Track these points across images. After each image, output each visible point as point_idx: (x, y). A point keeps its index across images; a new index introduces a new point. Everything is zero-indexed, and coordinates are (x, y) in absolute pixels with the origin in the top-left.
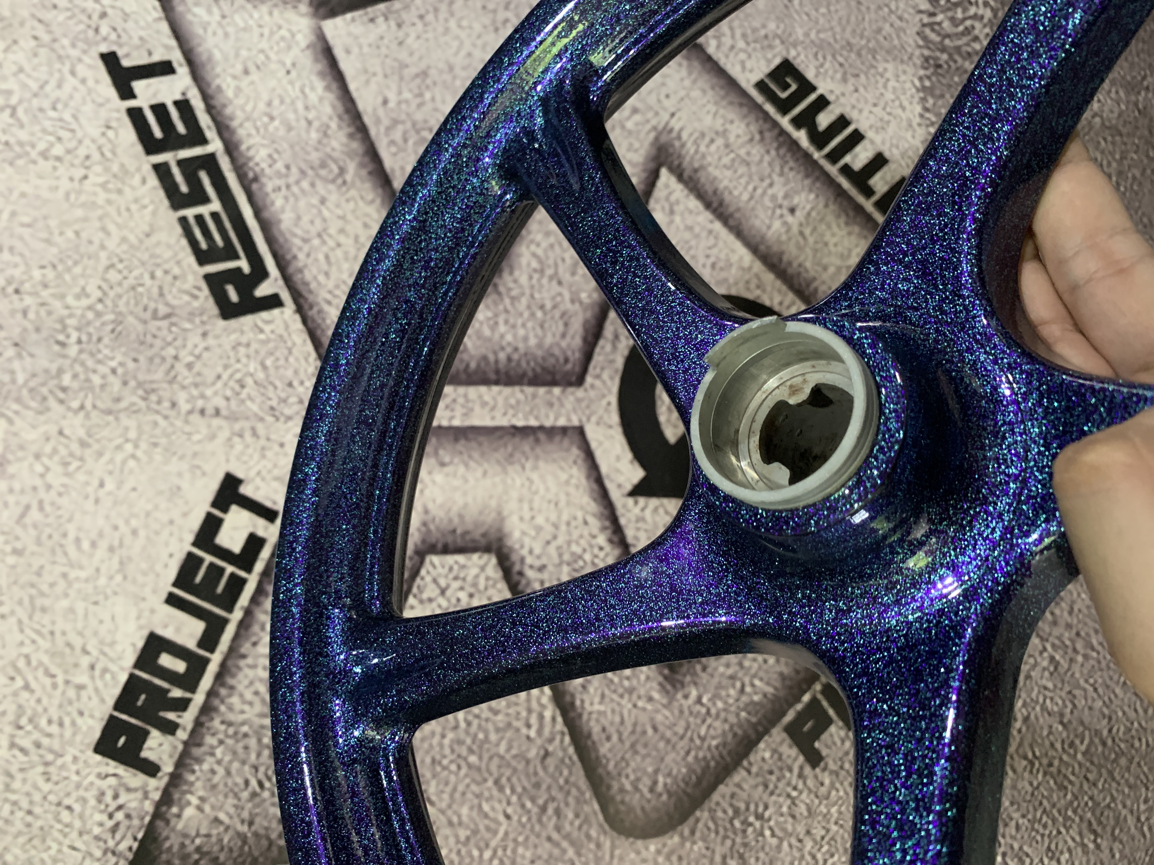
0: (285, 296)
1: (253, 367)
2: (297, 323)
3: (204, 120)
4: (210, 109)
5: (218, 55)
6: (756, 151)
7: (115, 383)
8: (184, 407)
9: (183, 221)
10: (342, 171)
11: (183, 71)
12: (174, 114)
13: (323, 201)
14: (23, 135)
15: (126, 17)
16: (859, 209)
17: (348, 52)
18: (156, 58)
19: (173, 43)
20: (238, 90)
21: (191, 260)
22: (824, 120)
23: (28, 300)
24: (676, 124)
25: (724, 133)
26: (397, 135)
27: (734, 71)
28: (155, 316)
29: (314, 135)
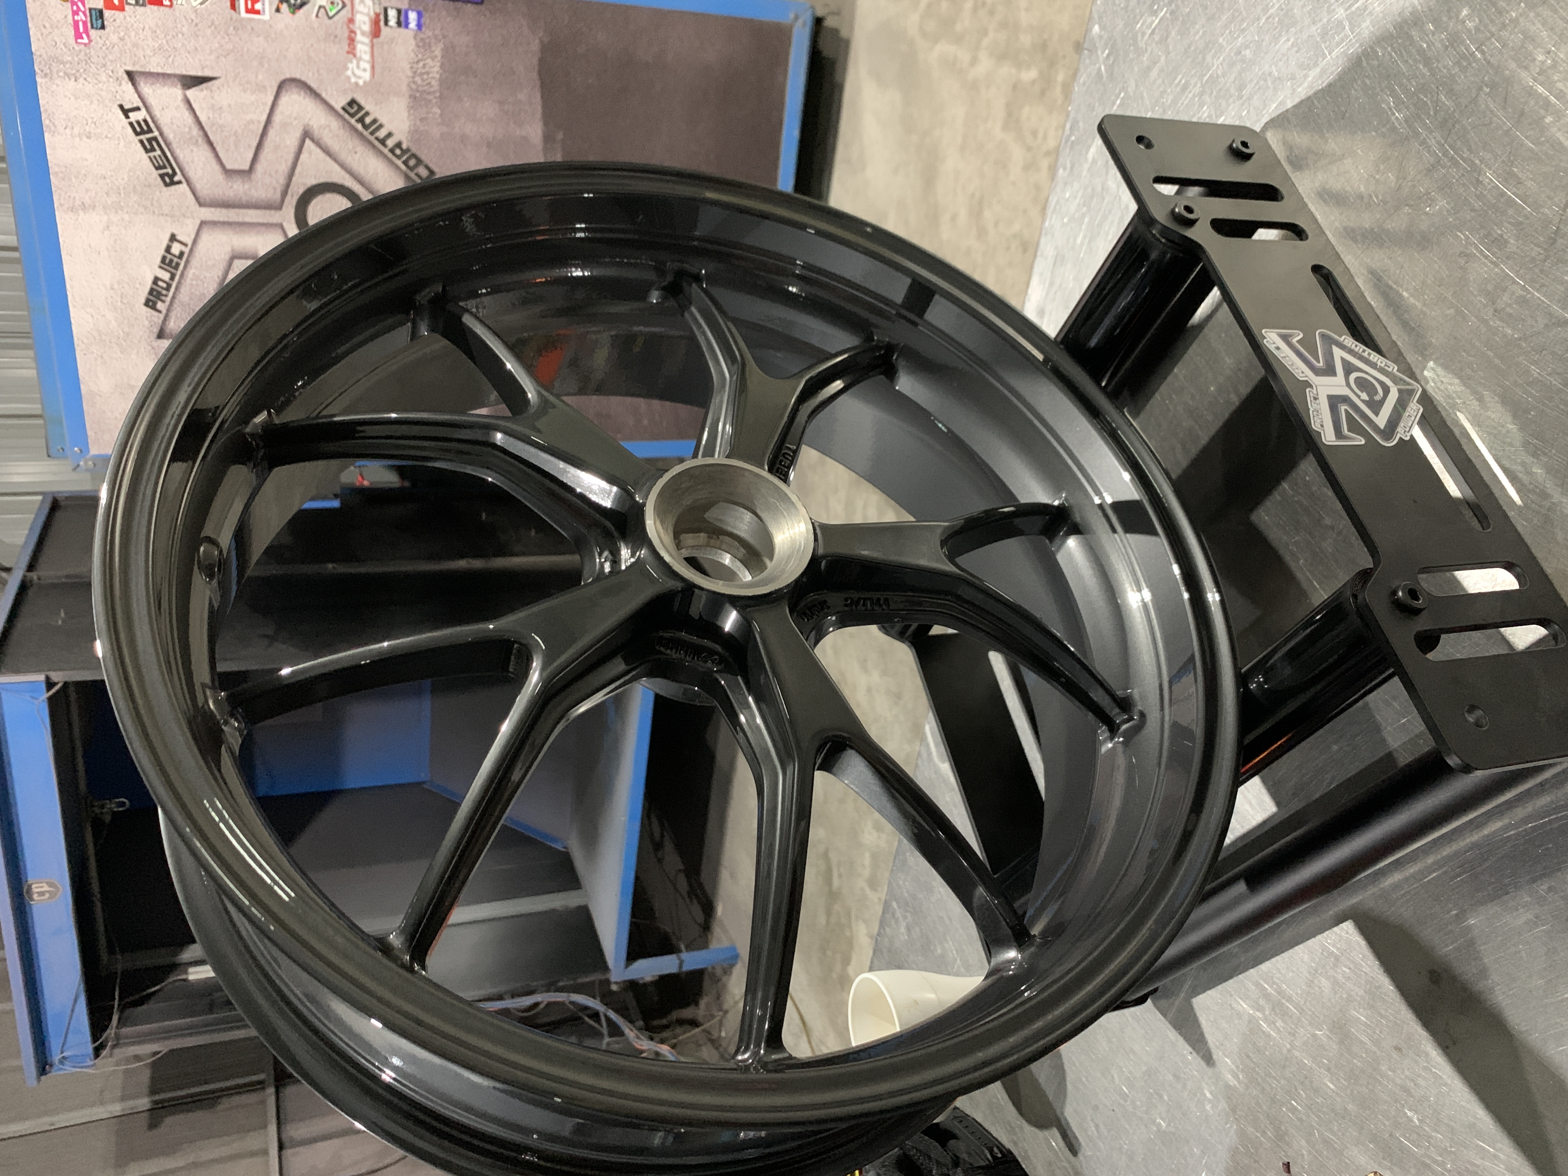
0: (183, 180)
1: (176, 201)
2: (187, 189)
3: (152, 125)
4: (154, 121)
5: (153, 103)
6: (342, 132)
7: (136, 206)
8: (157, 213)
9: (150, 157)
10: (197, 141)
11: (143, 110)
12: (143, 124)
13: (192, 151)
14: (99, 131)
15: (124, 92)
16: (381, 153)
17: (195, 101)
18: (135, 105)
19: (139, 100)
20: (161, 116)
21: (153, 169)
22: (368, 120)
23: (108, 181)
24: (311, 123)
25: (329, 126)
26: (214, 129)
27: (333, 103)
28: (145, 186)
29: (187, 130)
